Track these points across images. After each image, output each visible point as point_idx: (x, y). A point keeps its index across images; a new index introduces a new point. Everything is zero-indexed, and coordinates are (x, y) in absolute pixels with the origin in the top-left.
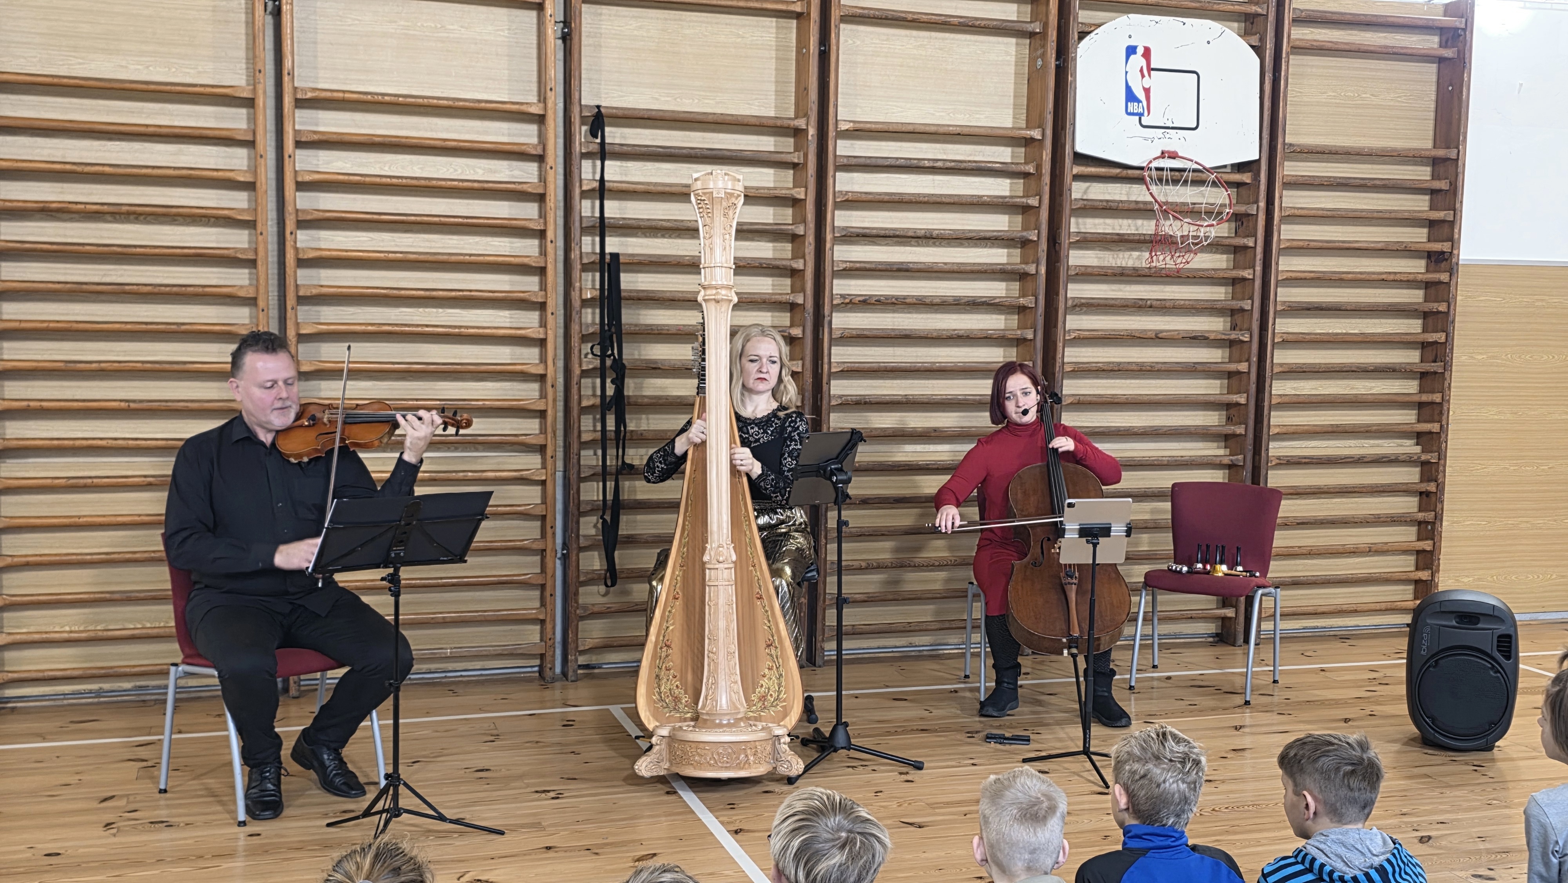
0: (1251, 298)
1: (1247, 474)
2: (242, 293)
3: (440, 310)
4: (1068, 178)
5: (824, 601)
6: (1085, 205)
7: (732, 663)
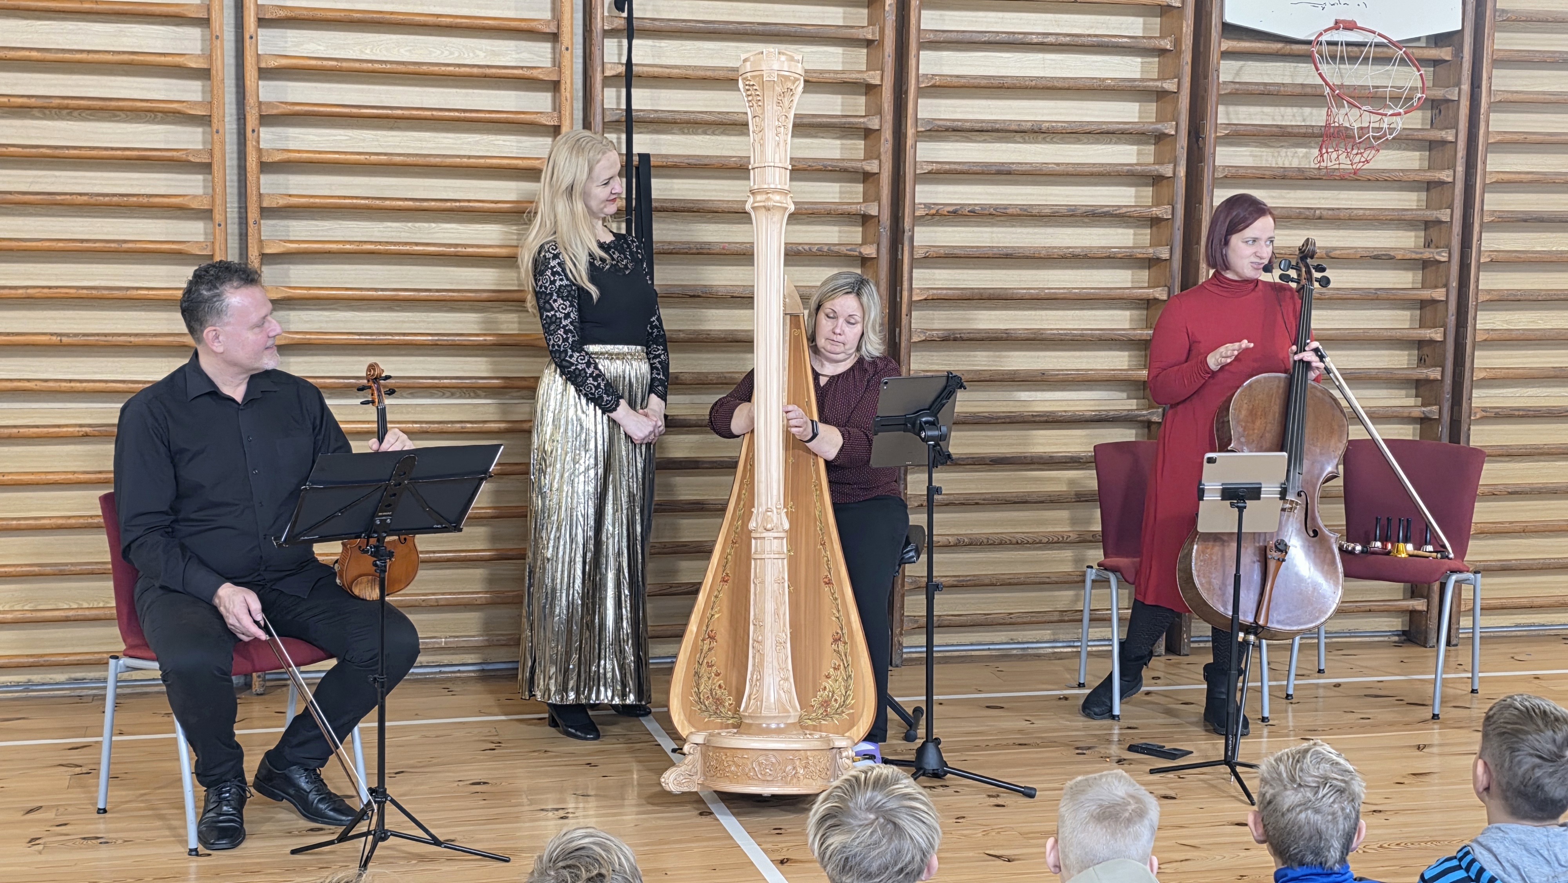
0: (1451, 207)
1: (1443, 429)
2: (194, 205)
3: (433, 225)
5: (903, 586)
6: (1237, 90)
7: (782, 655)
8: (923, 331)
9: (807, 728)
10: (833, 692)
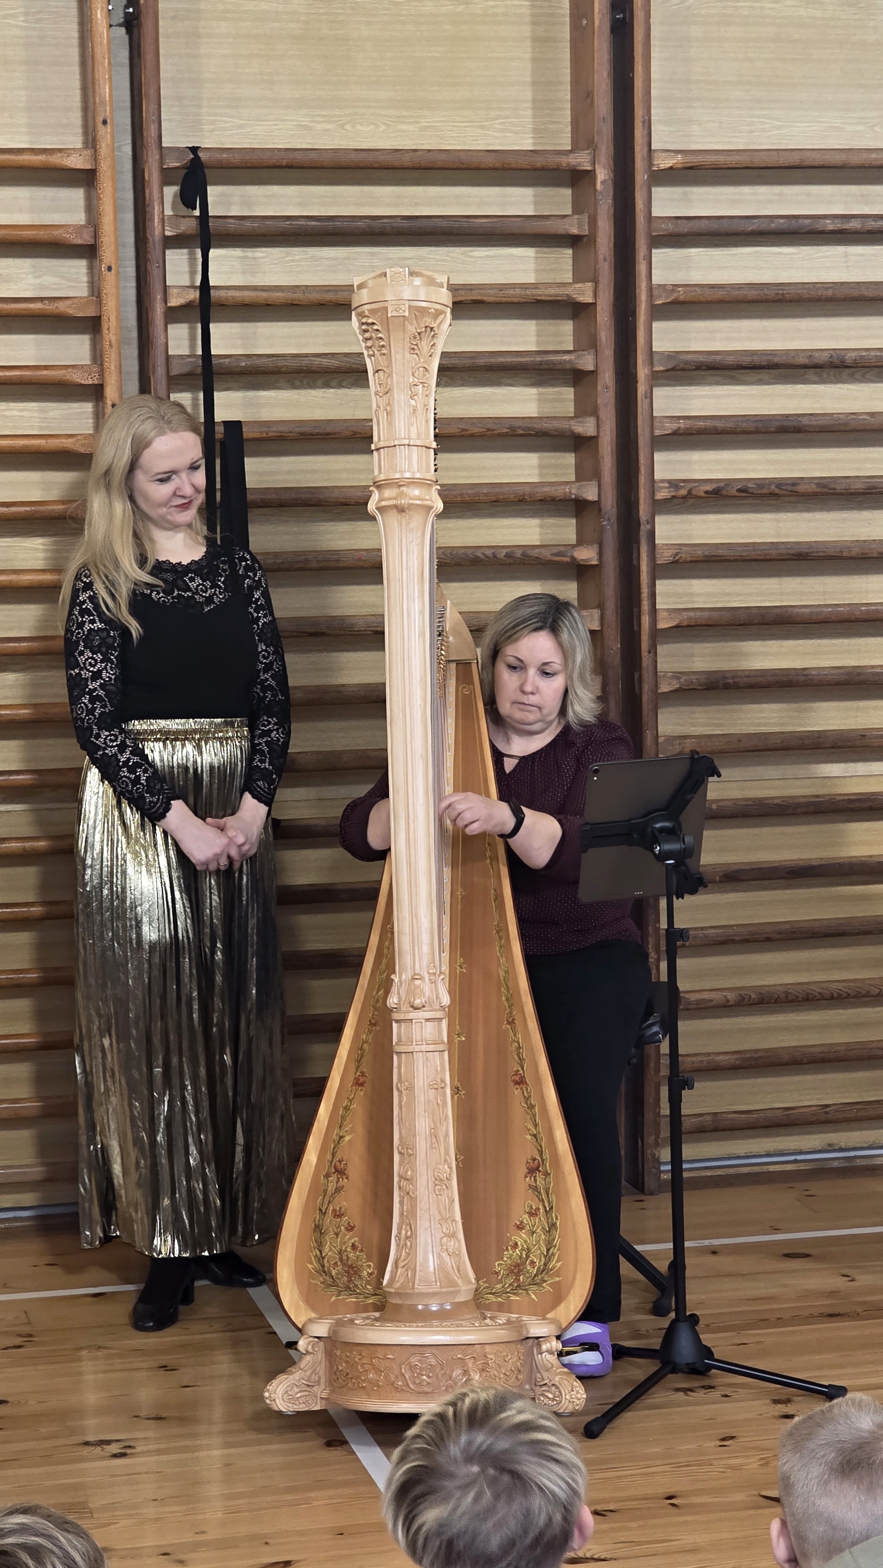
7: (445, 1199)
8: (677, 675)
9: (489, 1307)
10: (529, 1251)
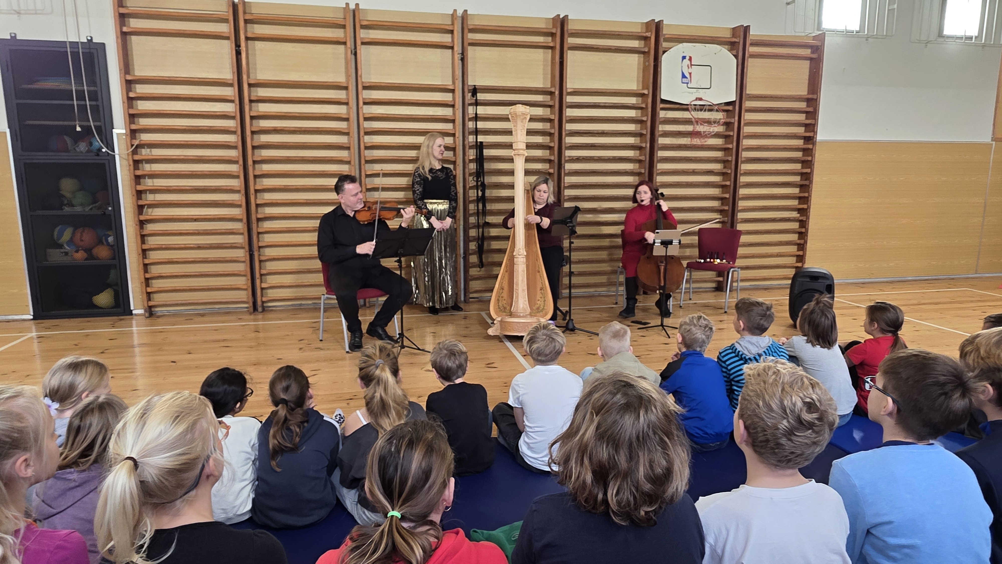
0: (732, 156)
1: (729, 225)
4: (658, 109)
6: (665, 120)
7: (524, 294)
8: (568, 196)
9: (532, 316)
10: (540, 305)
